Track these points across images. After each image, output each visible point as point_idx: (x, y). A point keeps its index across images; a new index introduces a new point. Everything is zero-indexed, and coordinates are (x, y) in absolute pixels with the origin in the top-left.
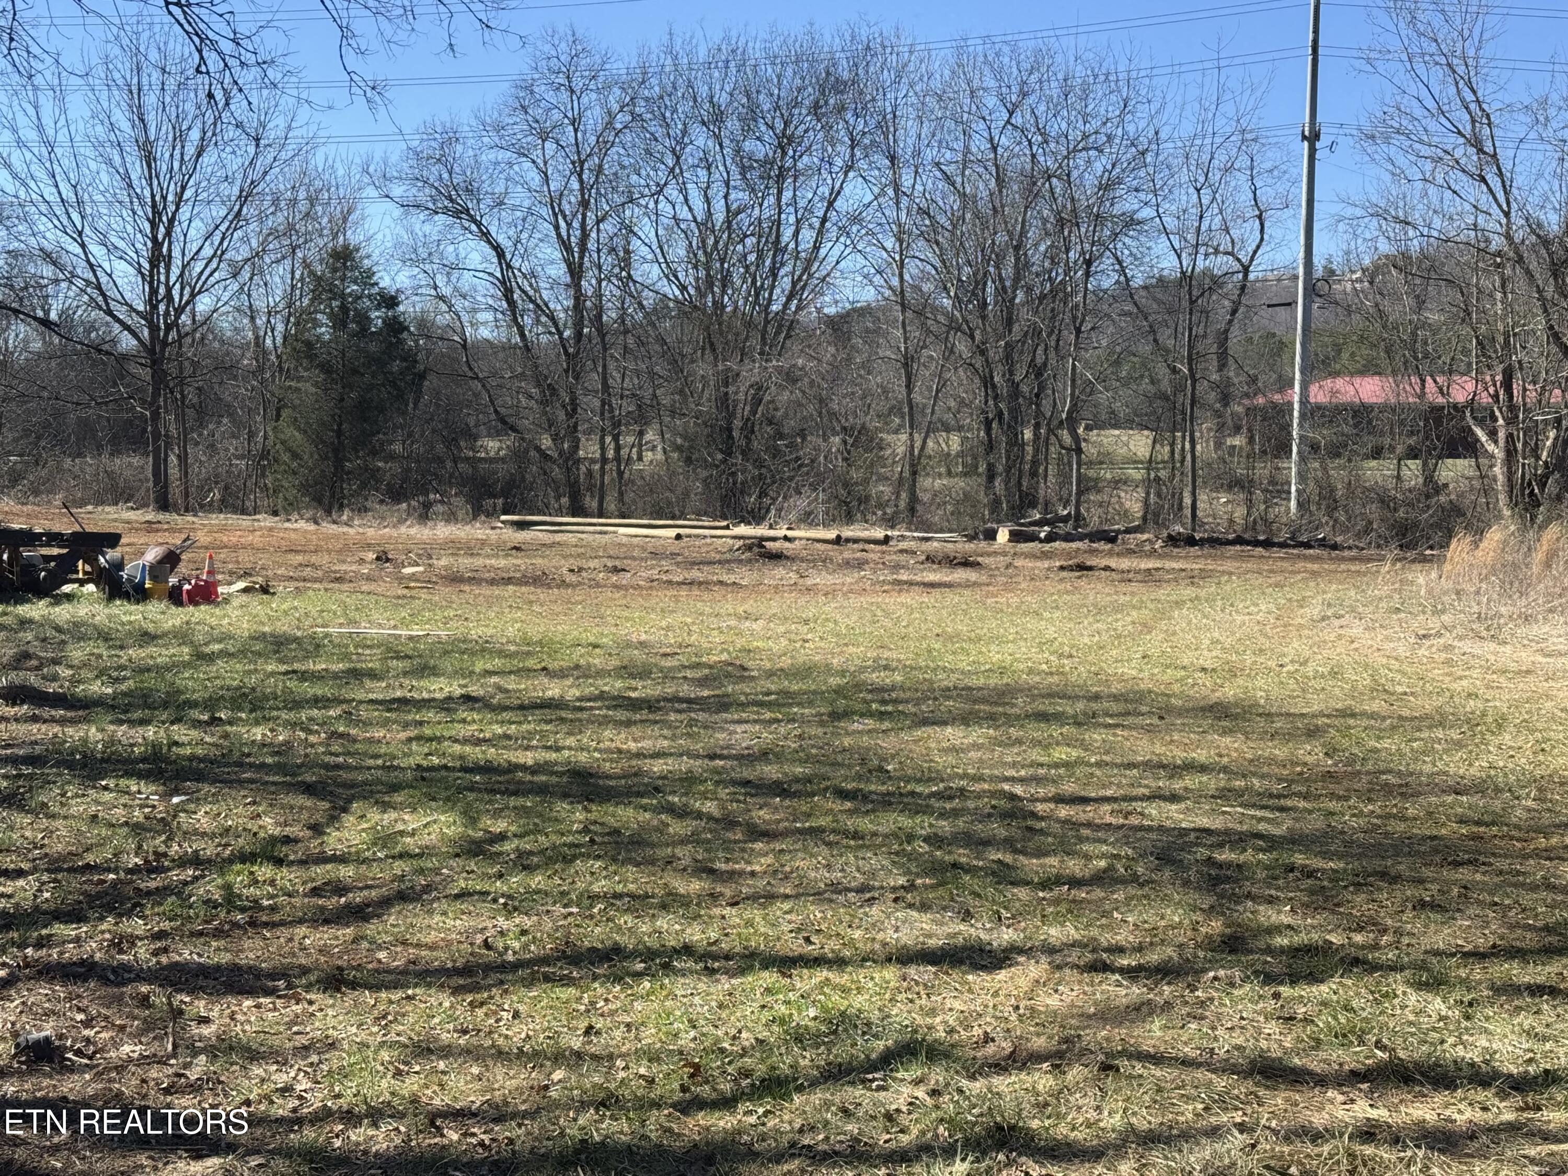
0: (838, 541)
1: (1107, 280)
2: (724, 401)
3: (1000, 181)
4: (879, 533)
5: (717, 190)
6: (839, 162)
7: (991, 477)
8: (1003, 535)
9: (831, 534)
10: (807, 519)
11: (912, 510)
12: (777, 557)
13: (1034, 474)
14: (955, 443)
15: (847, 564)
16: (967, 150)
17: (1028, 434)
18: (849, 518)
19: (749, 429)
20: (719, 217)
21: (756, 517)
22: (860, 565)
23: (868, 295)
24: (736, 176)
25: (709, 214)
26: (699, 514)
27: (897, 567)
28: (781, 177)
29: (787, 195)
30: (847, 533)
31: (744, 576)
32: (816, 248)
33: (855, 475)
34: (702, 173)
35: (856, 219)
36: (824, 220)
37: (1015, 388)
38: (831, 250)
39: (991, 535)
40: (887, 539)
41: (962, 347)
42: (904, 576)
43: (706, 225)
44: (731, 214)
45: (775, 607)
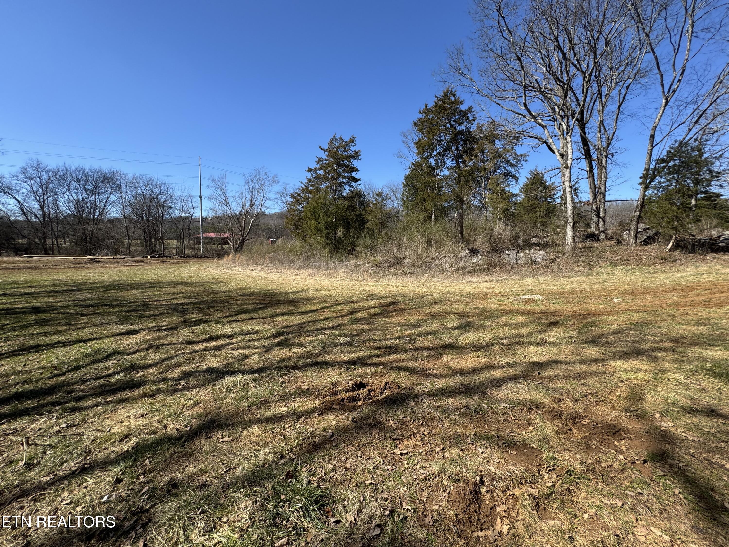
0: (113, 258)
1: (167, 216)
2: (84, 234)
3: (145, 199)
4: (123, 257)
5: (80, 194)
6: (109, 192)
7: (146, 246)
8: (149, 257)
9: (112, 257)
10: (107, 255)
11: (130, 253)
12: (99, 262)
13: (155, 247)
14: (139, 242)
15: (115, 262)
16: (137, 192)
17: (153, 240)
18: (116, 254)
19: (91, 239)
20: (81, 199)
21: (94, 255)
22: (118, 263)
23: (117, 216)
24: (84, 192)
25: (78, 198)
26: (79, 254)
27: (126, 263)
28: (95, 194)
29: (97, 197)
30: (115, 257)
31: (90, 265)
32: (105, 207)
33: (116, 247)
34: (75, 191)
35: (113, 202)
36: (106, 202)
37: (150, 233)
38: (109, 207)
39: (147, 257)
40: (124, 258)
41: (139, 225)
42: (127, 264)
43: (77, 200)
44: (83, 200)
45: (97, 271)
